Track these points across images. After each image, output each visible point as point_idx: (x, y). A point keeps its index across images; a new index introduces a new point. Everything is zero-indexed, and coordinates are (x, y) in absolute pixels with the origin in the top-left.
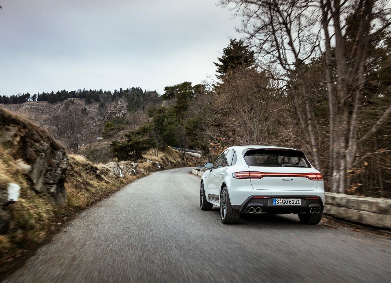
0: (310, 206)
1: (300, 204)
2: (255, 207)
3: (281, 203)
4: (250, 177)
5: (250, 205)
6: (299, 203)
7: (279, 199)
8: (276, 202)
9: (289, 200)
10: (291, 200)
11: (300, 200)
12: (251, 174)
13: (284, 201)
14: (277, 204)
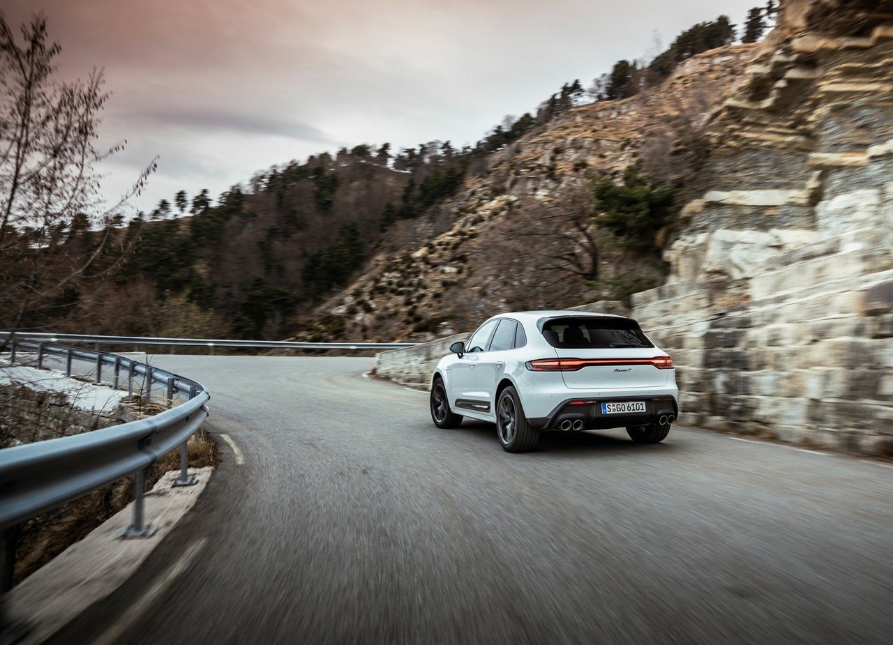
0: (659, 413)
1: (645, 411)
2: (572, 419)
3: (614, 410)
4: (559, 368)
5: (562, 417)
6: (643, 409)
7: (611, 404)
8: (607, 409)
9: (626, 404)
10: (631, 403)
11: (644, 403)
12: (562, 363)
13: (619, 406)
14: (608, 413)
